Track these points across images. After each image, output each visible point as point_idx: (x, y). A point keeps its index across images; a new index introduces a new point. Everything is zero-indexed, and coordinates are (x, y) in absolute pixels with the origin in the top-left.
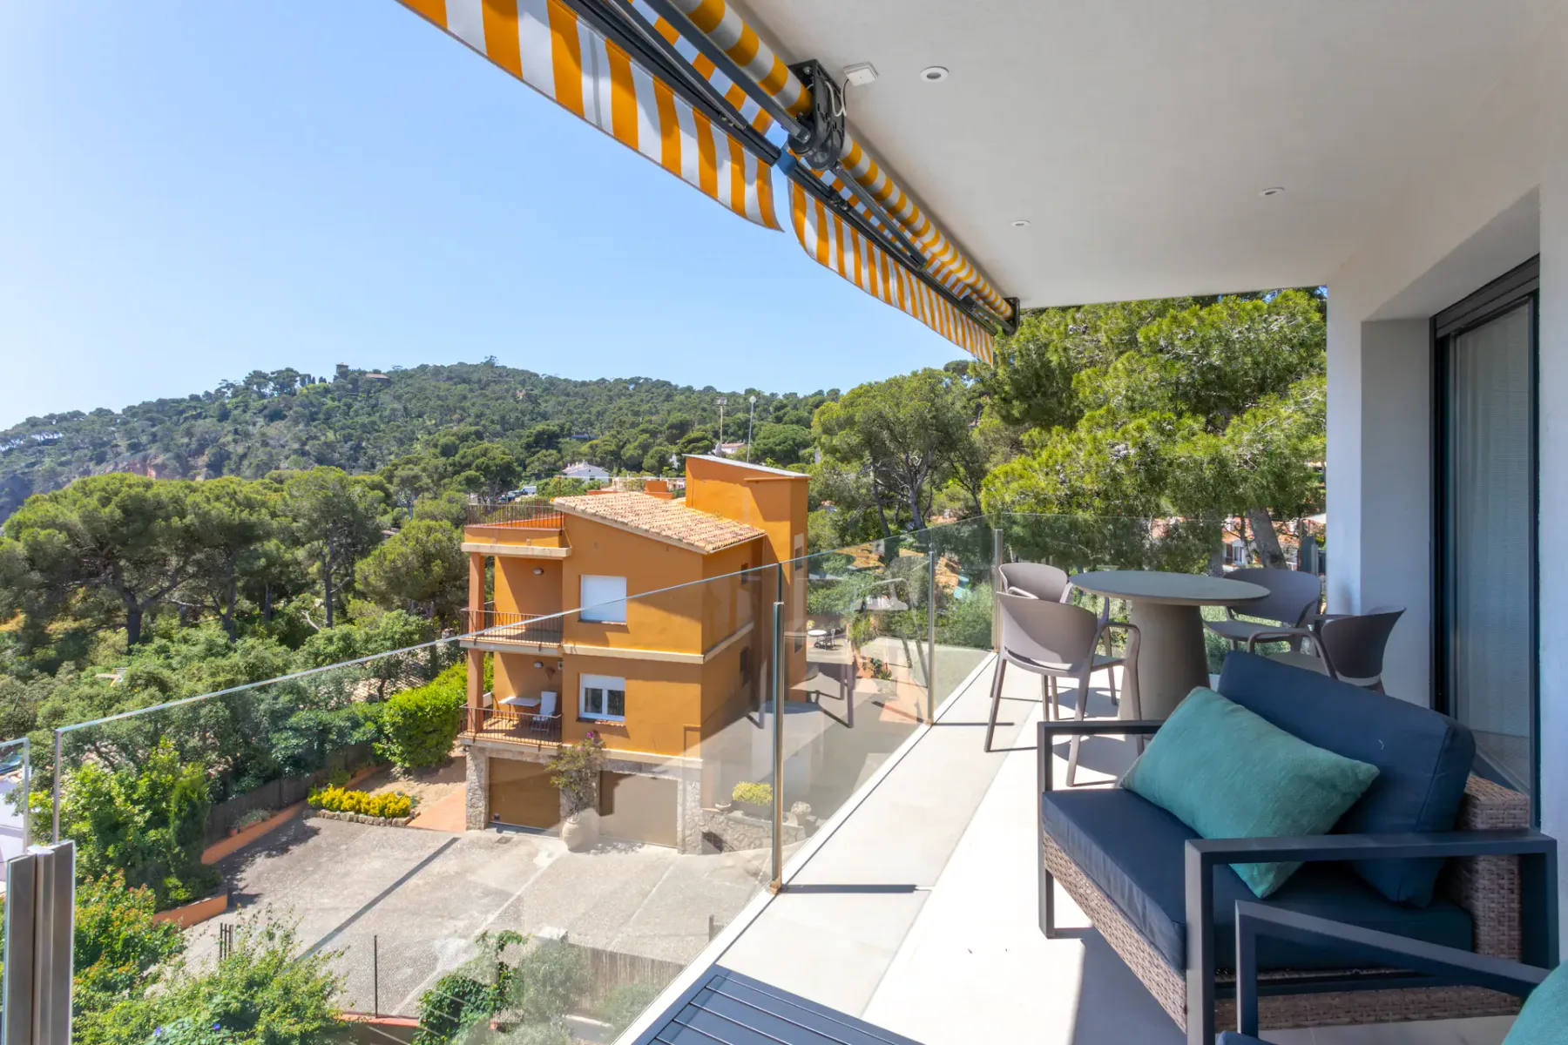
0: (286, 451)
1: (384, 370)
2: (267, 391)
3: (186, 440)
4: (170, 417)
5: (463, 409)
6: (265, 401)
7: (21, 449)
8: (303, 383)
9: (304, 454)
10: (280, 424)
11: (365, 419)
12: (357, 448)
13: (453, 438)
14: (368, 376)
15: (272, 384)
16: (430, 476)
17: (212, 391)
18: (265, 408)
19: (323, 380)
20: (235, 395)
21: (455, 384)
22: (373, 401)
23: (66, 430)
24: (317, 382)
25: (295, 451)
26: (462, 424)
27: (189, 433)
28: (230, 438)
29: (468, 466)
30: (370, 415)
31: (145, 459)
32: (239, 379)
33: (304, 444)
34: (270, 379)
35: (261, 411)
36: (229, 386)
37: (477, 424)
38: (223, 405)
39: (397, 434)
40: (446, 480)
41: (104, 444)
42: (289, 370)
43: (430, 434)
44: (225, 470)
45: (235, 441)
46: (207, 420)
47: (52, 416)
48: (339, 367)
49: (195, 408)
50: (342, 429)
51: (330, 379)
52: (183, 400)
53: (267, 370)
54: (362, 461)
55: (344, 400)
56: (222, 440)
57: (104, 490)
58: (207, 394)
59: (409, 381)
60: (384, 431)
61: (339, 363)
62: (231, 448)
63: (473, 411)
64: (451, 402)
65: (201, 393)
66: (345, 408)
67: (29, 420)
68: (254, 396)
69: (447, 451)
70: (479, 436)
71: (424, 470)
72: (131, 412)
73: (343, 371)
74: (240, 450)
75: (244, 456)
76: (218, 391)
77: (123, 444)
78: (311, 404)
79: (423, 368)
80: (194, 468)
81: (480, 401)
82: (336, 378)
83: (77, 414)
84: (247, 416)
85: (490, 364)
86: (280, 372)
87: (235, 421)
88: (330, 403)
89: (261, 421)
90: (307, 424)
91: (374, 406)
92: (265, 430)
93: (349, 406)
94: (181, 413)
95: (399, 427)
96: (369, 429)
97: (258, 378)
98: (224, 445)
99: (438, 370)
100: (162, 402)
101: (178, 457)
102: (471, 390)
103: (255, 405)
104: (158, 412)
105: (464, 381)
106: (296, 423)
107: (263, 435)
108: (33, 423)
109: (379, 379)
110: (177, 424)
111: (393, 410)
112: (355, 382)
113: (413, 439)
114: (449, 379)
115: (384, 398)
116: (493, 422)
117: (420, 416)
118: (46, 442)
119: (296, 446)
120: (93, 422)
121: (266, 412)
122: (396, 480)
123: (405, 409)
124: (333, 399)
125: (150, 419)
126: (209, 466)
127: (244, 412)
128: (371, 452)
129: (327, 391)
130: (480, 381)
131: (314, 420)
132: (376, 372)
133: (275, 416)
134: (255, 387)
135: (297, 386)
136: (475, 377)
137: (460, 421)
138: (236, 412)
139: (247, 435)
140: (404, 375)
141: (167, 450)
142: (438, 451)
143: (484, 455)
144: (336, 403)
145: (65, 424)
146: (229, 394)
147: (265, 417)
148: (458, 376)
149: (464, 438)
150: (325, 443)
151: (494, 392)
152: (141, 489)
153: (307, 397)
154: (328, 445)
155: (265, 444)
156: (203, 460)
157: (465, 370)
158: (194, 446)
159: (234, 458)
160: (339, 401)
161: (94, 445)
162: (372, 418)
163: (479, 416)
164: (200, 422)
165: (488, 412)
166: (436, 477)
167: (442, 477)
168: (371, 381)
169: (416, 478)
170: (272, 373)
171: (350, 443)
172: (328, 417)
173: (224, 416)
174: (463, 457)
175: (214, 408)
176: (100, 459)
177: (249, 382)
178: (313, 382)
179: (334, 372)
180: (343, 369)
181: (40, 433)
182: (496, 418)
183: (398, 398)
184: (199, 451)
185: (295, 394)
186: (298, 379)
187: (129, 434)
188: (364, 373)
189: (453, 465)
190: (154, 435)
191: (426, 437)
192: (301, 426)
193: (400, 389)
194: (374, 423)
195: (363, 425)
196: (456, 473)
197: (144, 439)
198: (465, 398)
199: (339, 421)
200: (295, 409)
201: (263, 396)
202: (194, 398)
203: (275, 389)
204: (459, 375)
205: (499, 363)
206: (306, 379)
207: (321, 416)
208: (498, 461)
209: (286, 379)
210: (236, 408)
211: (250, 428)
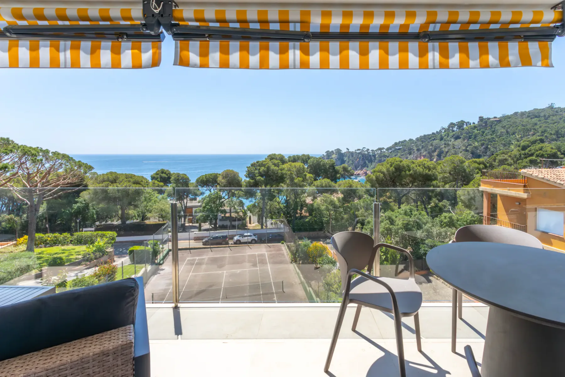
0: (461, 150)
1: (498, 117)
2: (455, 129)
3: (431, 147)
4: (427, 140)
5: (535, 129)
6: (454, 133)
7: (394, 151)
8: (467, 125)
9: (467, 151)
10: (459, 140)
11: (490, 137)
12: (487, 148)
13: (527, 143)
14: (491, 120)
15: (456, 127)
16: (513, 159)
17: (438, 131)
18: (454, 135)
19: (474, 123)
20: (445, 132)
21: (532, 118)
22: (493, 130)
23: (402, 145)
24: (472, 124)
25: (464, 150)
26: (534, 136)
27: (432, 145)
28: (443, 146)
29: (532, 155)
30: (491, 135)
31: (421, 153)
32: (446, 126)
33: (467, 147)
34: (456, 125)
35: (453, 136)
36: (443, 129)
37: (542, 136)
38: (441, 135)
39: (503, 142)
40: (520, 161)
41: (411, 149)
42: (462, 121)
43: (518, 141)
44: (442, 157)
45: (445, 147)
46: (437, 140)
47: (400, 142)
48: (480, 117)
49: (433, 137)
50: (481, 141)
51: (476, 123)
52: (430, 135)
53: (455, 122)
54: (488, 153)
55: (481, 130)
56: (441, 147)
57: (391, 162)
58: (437, 132)
59: (509, 120)
60: (497, 141)
61: (480, 116)
62: (443, 150)
63: (540, 130)
64: (529, 127)
65: (435, 132)
66: (482, 133)
67: (395, 143)
68: (451, 131)
69: (524, 148)
70: (542, 141)
71: (510, 156)
72: (417, 139)
73: (481, 119)
74: (446, 150)
75: (447, 152)
76: (440, 130)
77: (415, 149)
78: (470, 133)
79: (516, 113)
80: (433, 156)
81: (544, 125)
82: (479, 122)
83: (405, 141)
84: (448, 138)
85: (551, 107)
86: (459, 122)
87: (445, 140)
88: (476, 131)
89: (453, 140)
90: (468, 140)
91: (493, 132)
92: (454, 143)
93: (483, 132)
94: (430, 138)
95: (504, 139)
96: (492, 140)
97: (452, 125)
98: (442, 148)
99: (523, 114)
100: (425, 136)
101: (429, 153)
102: (540, 121)
103: (451, 134)
104: (424, 139)
105: (536, 117)
106: (464, 140)
107: (453, 145)
108: (396, 144)
109: (496, 121)
110: (429, 142)
111: (502, 132)
112: (486, 122)
113: (510, 143)
114: (528, 116)
115: (497, 127)
116: (551, 134)
117: (514, 134)
118: (399, 149)
119: (464, 148)
120: (408, 143)
121: (454, 137)
122: (497, 161)
123: (507, 132)
124: (478, 130)
125: (422, 141)
126: (438, 155)
127: (448, 137)
128: (492, 149)
129: (475, 127)
130: (545, 116)
131: (470, 138)
132: (495, 118)
133: (457, 138)
134: (451, 128)
135: (465, 126)
136: (542, 114)
137: (533, 135)
138: (445, 137)
139: (448, 145)
140: (506, 118)
141: (426, 150)
142: (520, 148)
143: (541, 150)
144: (479, 132)
145: (403, 144)
146: (443, 131)
147: (454, 138)
148: (533, 115)
149: (534, 142)
150: (474, 147)
151: (553, 120)
152: (399, 162)
153: (468, 130)
154: (475, 147)
155: (454, 148)
156: (436, 154)
157: (537, 111)
158: (433, 149)
159: (445, 153)
160: (480, 130)
161: (408, 149)
162: (492, 136)
163: (543, 132)
164: (435, 141)
165: (548, 129)
166: (515, 159)
167: (518, 160)
168: (492, 122)
169: (506, 160)
170: (456, 123)
171: (484, 146)
172: (475, 137)
173: (441, 139)
174: (530, 151)
175: (439, 137)
176: (410, 154)
177: (449, 127)
178: (471, 124)
179: (478, 120)
180: (481, 118)
181: (397, 146)
182: (553, 132)
183: (504, 127)
184: (435, 151)
185: (464, 129)
186: (465, 124)
187: (417, 146)
188: (490, 119)
189: (525, 154)
190: (423, 146)
191: (516, 143)
192: (466, 141)
193: (504, 123)
194: (493, 138)
195: (489, 139)
196: (526, 158)
197: (420, 147)
198: (536, 124)
199: (479, 138)
200: (464, 135)
201: (453, 131)
202: (433, 133)
203: (457, 128)
204: (535, 114)
205: (556, 106)
206: (468, 123)
207: (473, 137)
208: (549, 152)
209: (461, 125)
210: (445, 136)
211: (449, 142)
